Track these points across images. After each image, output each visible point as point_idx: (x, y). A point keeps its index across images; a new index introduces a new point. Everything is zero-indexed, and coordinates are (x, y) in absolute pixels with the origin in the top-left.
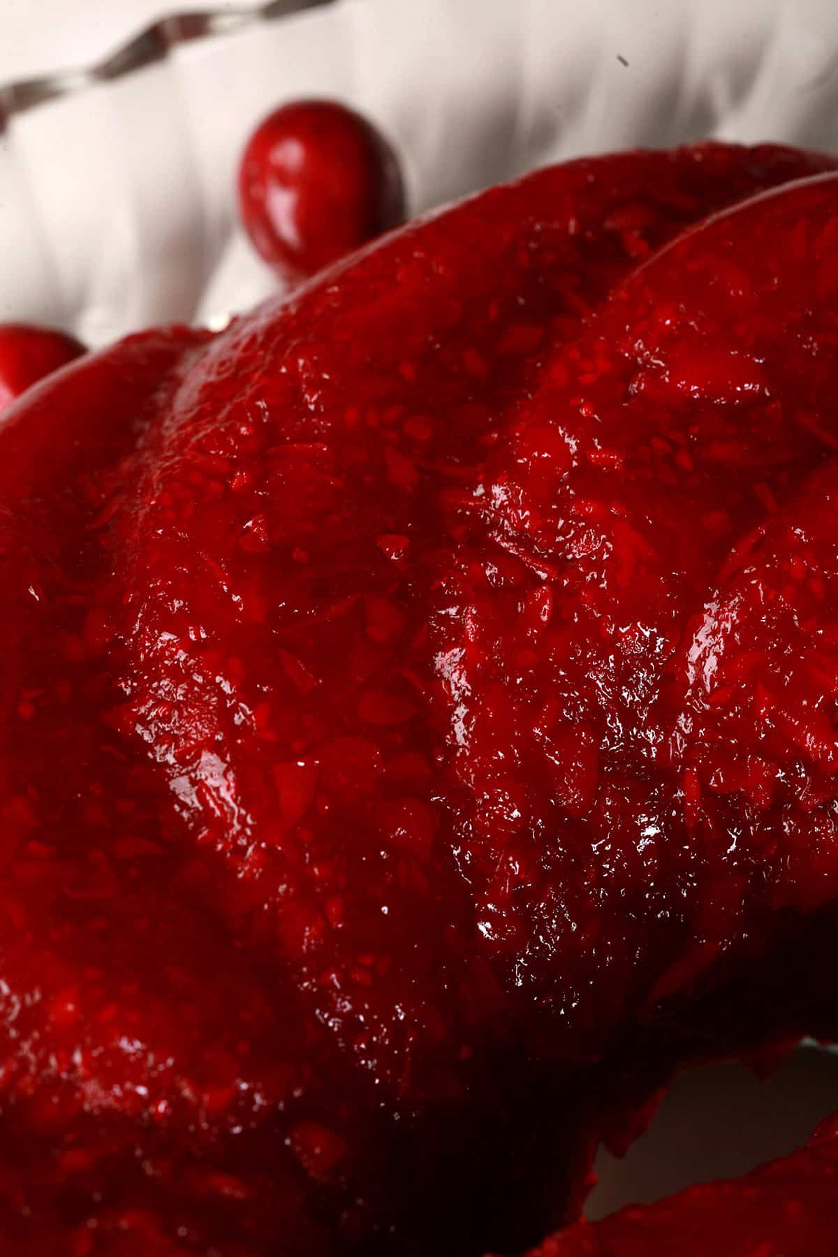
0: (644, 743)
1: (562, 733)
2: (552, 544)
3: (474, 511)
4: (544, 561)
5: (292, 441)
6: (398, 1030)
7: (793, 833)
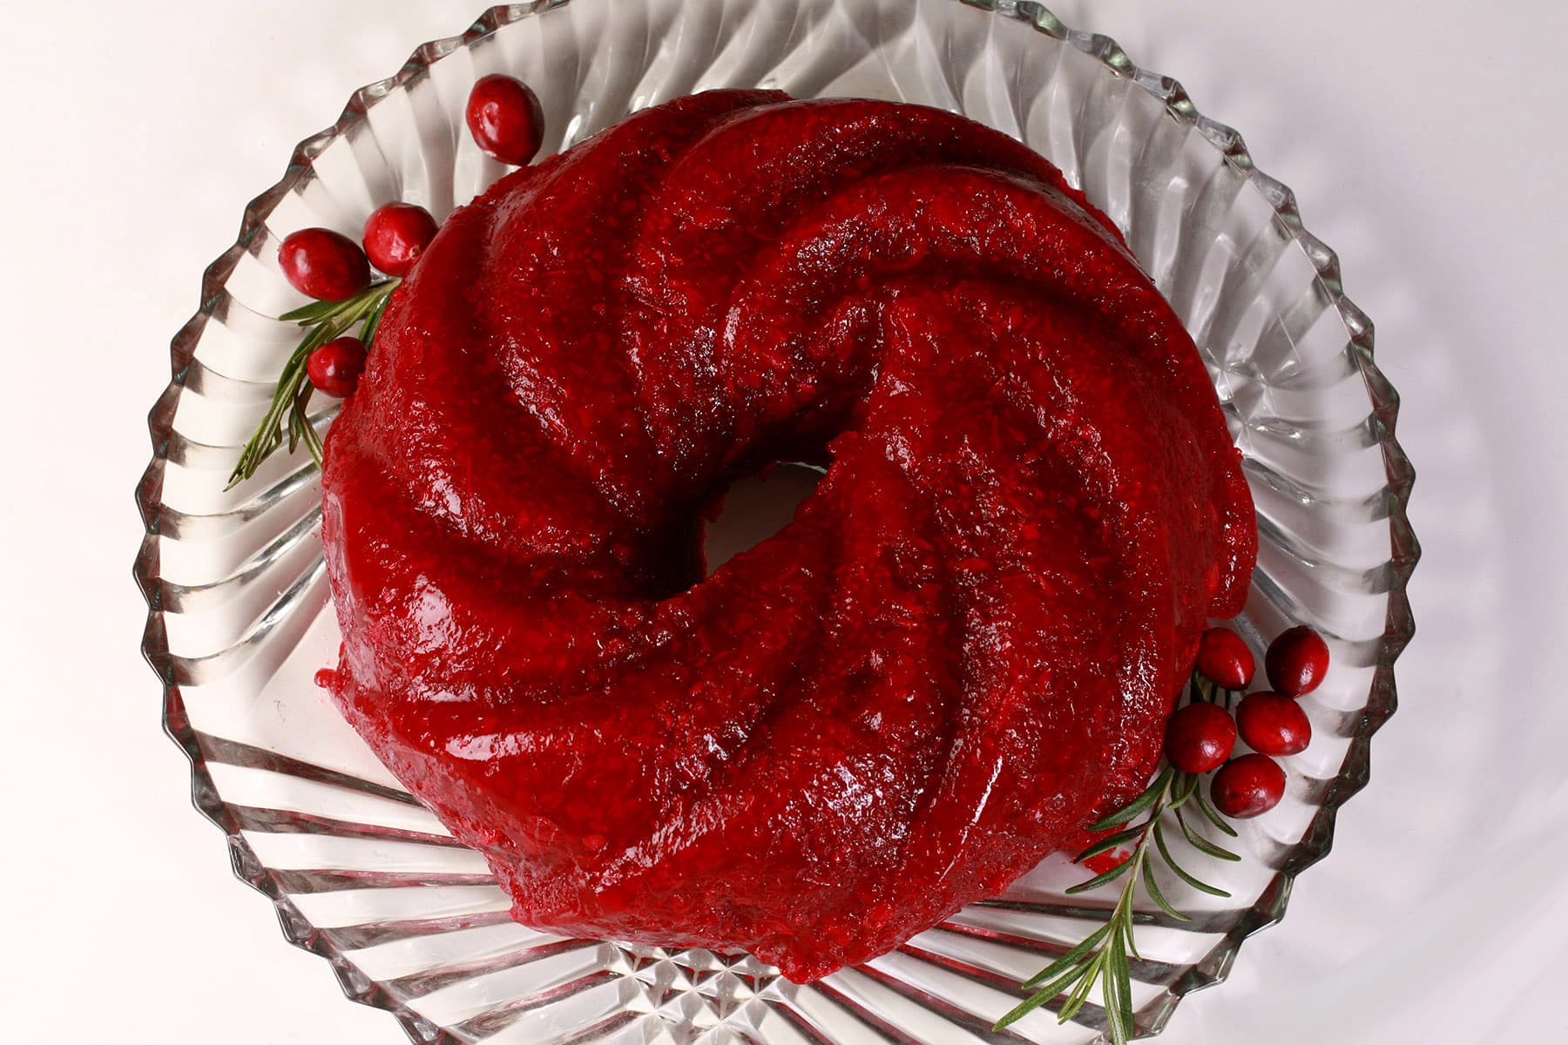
0: (710, 371)
1: (678, 373)
2: (663, 299)
3: (627, 288)
4: (660, 307)
5: (551, 270)
6: (638, 500)
7: (771, 395)
